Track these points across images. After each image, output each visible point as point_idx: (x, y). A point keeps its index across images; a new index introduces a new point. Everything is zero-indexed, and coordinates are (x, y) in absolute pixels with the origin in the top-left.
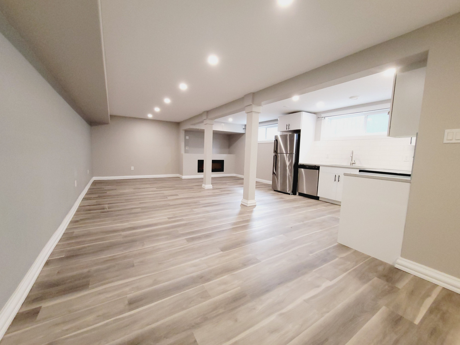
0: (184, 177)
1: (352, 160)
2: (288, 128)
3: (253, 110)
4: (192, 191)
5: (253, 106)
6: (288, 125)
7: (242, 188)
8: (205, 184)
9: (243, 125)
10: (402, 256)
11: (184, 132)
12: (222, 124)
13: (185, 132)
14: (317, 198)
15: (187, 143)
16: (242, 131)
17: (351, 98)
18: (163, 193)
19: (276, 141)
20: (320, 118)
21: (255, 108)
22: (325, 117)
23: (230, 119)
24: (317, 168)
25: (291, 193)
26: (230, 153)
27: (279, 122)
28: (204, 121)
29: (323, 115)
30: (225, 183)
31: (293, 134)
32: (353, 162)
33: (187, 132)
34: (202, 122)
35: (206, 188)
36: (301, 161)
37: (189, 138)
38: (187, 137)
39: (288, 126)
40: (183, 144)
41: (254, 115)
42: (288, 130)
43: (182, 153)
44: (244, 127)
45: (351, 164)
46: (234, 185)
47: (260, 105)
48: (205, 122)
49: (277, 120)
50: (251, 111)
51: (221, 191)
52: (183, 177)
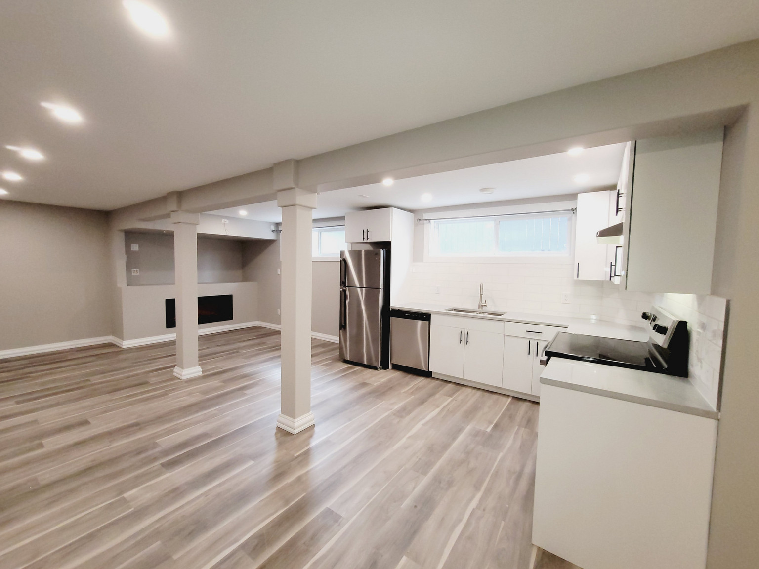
0: (126, 344)
1: (481, 300)
2: (365, 237)
3: (298, 202)
4: (142, 393)
5: (297, 190)
6: (365, 231)
7: (278, 362)
9: (271, 223)
11: (122, 235)
12: (223, 220)
13: (125, 235)
14: (428, 374)
15: (132, 262)
16: (270, 236)
17: (483, 190)
18: (35, 422)
19: (344, 263)
21: (301, 198)
22: (429, 220)
23: (243, 212)
24: (425, 317)
25: (379, 367)
26: (245, 279)
27: (346, 222)
28: (172, 214)
29: (426, 216)
30: (236, 351)
31: (378, 250)
32: (483, 303)
33: (131, 235)
34: (168, 216)
35: (184, 378)
36: (395, 304)
37: (139, 247)
38: (135, 247)
39: (365, 234)
40: (120, 263)
41: (299, 212)
42: (365, 241)
43: (119, 285)
44: (273, 228)
45: (479, 307)
46: (258, 354)
47: (312, 190)
48: (175, 217)
50: (291, 203)
51: (224, 382)
52: (123, 344)
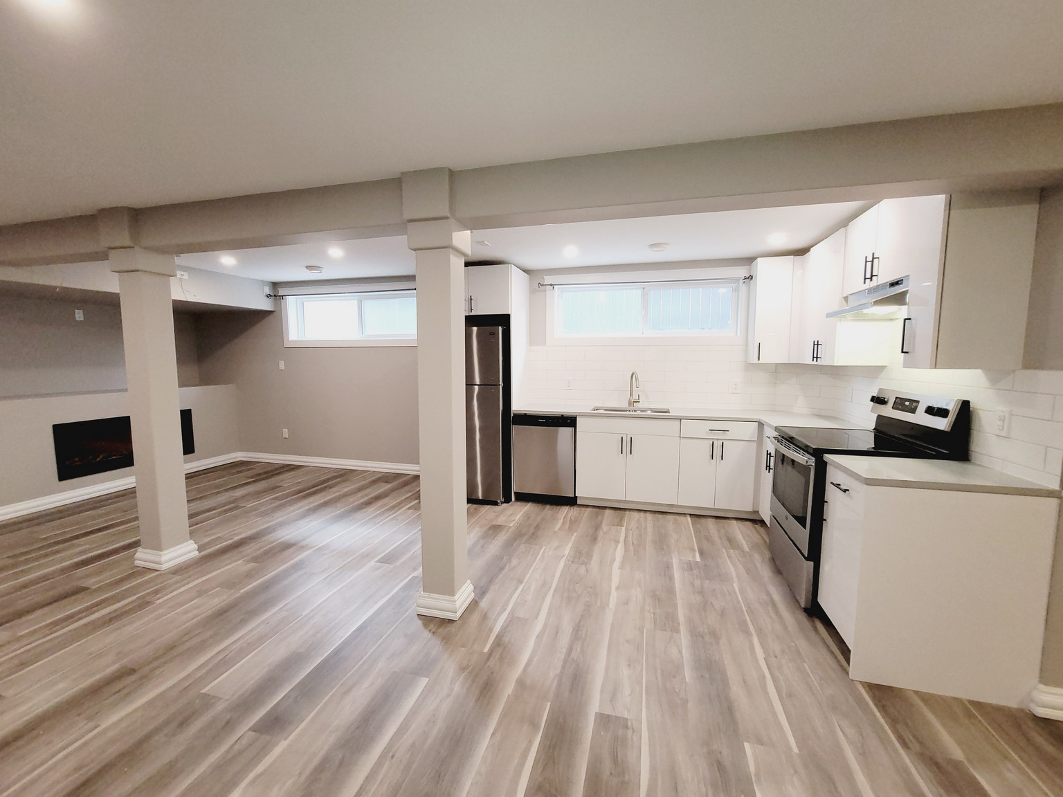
1: (631, 395)
2: (468, 307)
3: (453, 243)
5: (452, 221)
6: (469, 299)
8: (158, 547)
9: (264, 283)
10: (1041, 682)
14: (572, 501)
16: (263, 304)
20: (543, 287)
21: (457, 236)
23: (227, 260)
24: (569, 421)
25: (499, 500)
28: (114, 254)
29: (548, 280)
31: (495, 327)
32: (635, 397)
35: (164, 567)
36: (517, 406)
39: (468, 303)
41: (452, 260)
42: (468, 314)
45: (629, 404)
49: (411, 278)
50: (439, 244)
